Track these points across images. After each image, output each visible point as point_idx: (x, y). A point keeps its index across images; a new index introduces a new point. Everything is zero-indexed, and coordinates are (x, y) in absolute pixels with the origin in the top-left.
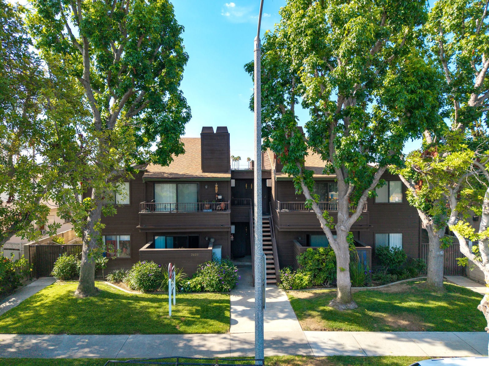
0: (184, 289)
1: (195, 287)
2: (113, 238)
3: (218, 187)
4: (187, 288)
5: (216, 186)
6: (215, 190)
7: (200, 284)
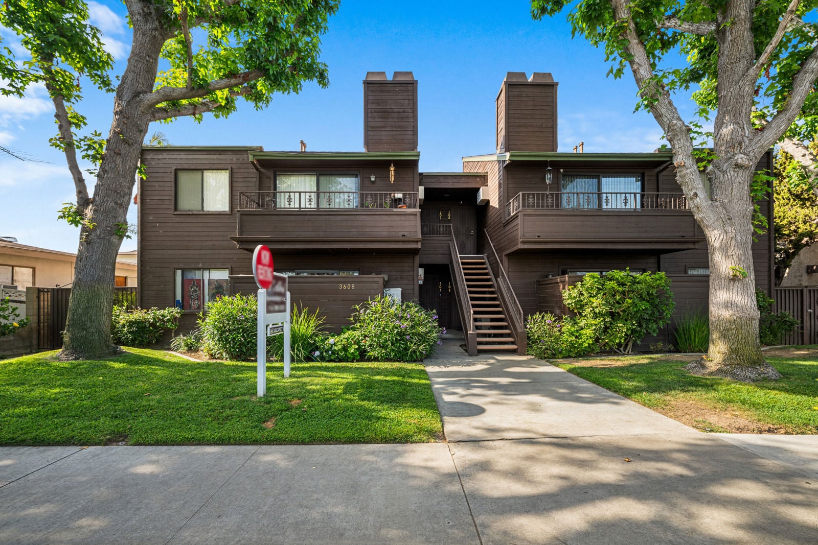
0: (322, 353)
1: (345, 348)
2: (197, 275)
3: (395, 170)
4: (327, 351)
5: (392, 169)
6: (389, 177)
7: (358, 343)
